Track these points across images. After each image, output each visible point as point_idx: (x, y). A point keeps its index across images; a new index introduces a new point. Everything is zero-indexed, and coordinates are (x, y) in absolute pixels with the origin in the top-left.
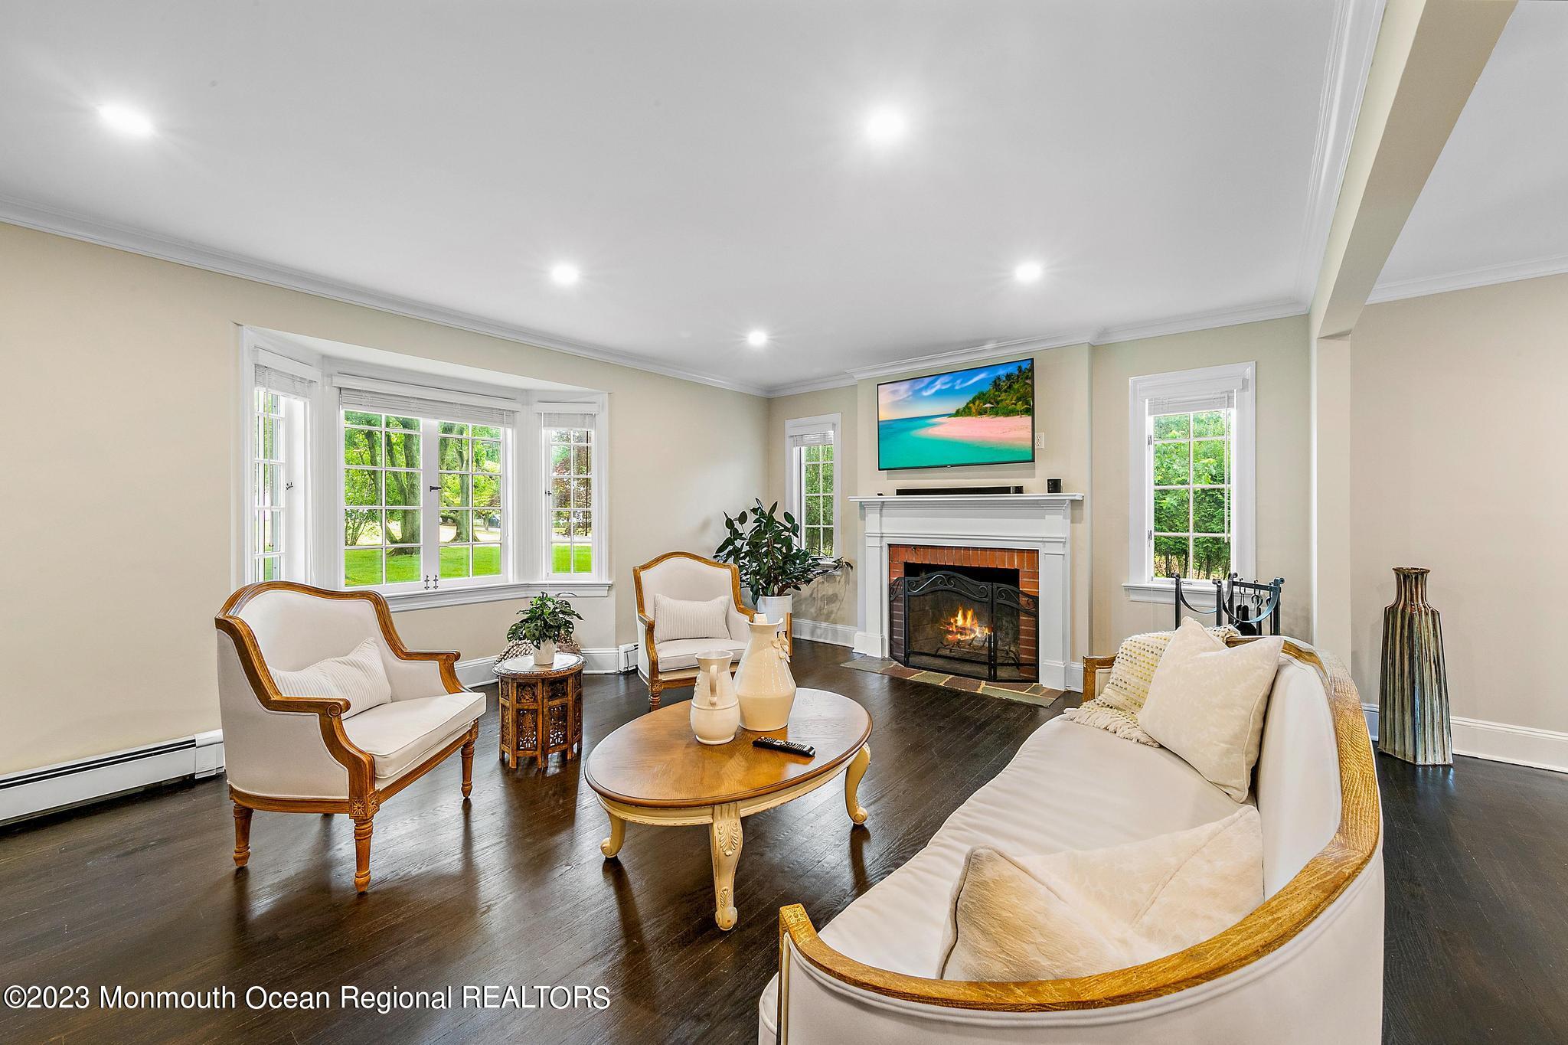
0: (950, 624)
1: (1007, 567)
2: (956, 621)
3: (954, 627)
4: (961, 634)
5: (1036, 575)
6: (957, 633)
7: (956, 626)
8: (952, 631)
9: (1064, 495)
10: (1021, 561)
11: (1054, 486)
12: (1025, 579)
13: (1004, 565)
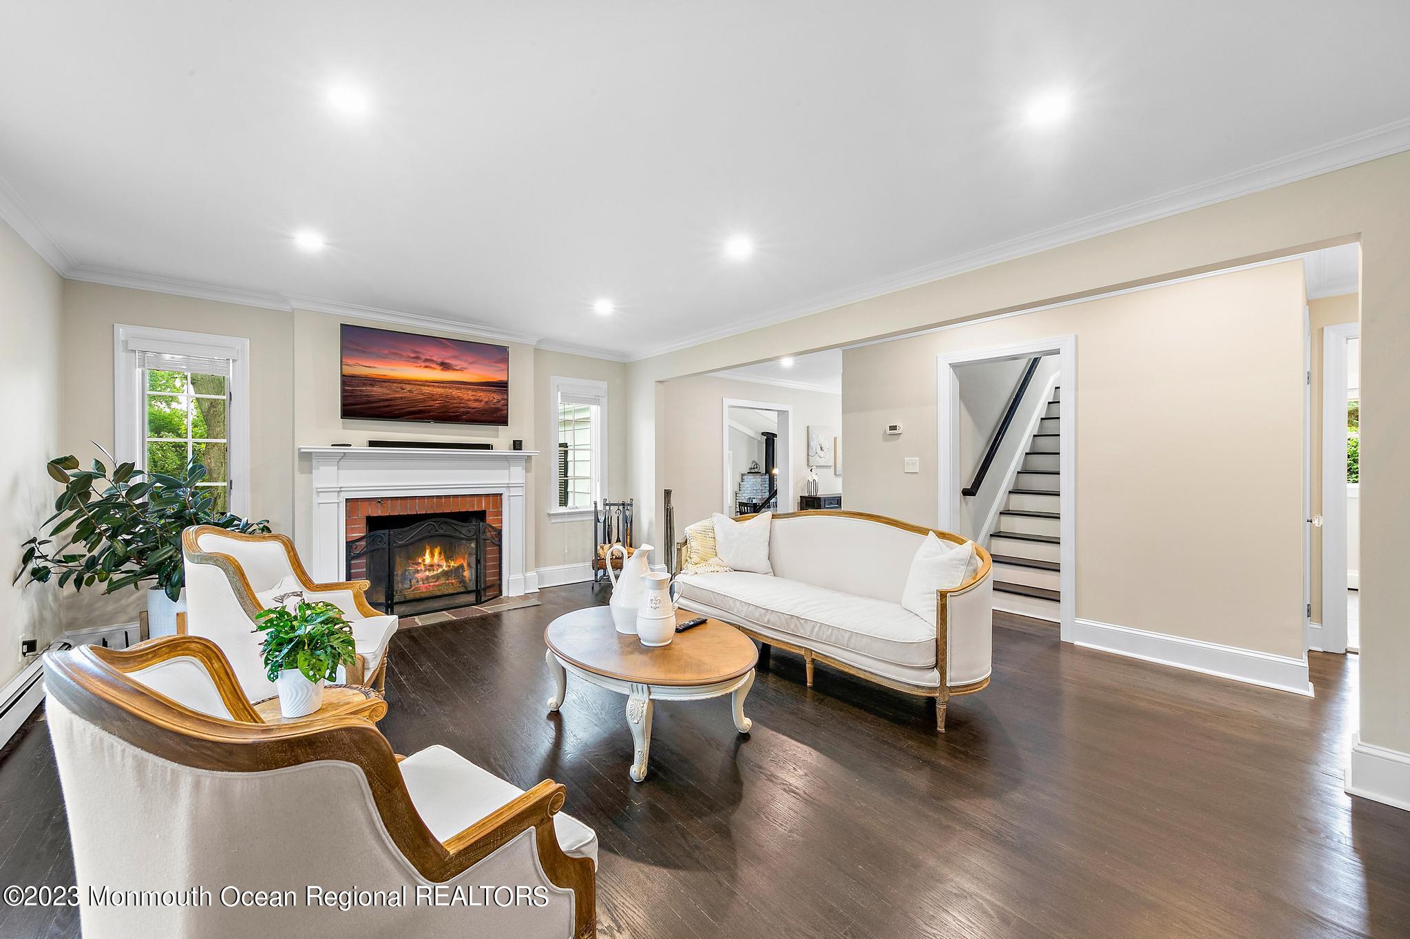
0: (419, 564)
1: (476, 509)
2: (424, 561)
3: (422, 565)
4: (429, 570)
5: (500, 513)
6: (425, 571)
7: (424, 565)
8: (421, 570)
9: (524, 452)
10: (488, 504)
11: (517, 445)
12: (491, 518)
13: (474, 508)
